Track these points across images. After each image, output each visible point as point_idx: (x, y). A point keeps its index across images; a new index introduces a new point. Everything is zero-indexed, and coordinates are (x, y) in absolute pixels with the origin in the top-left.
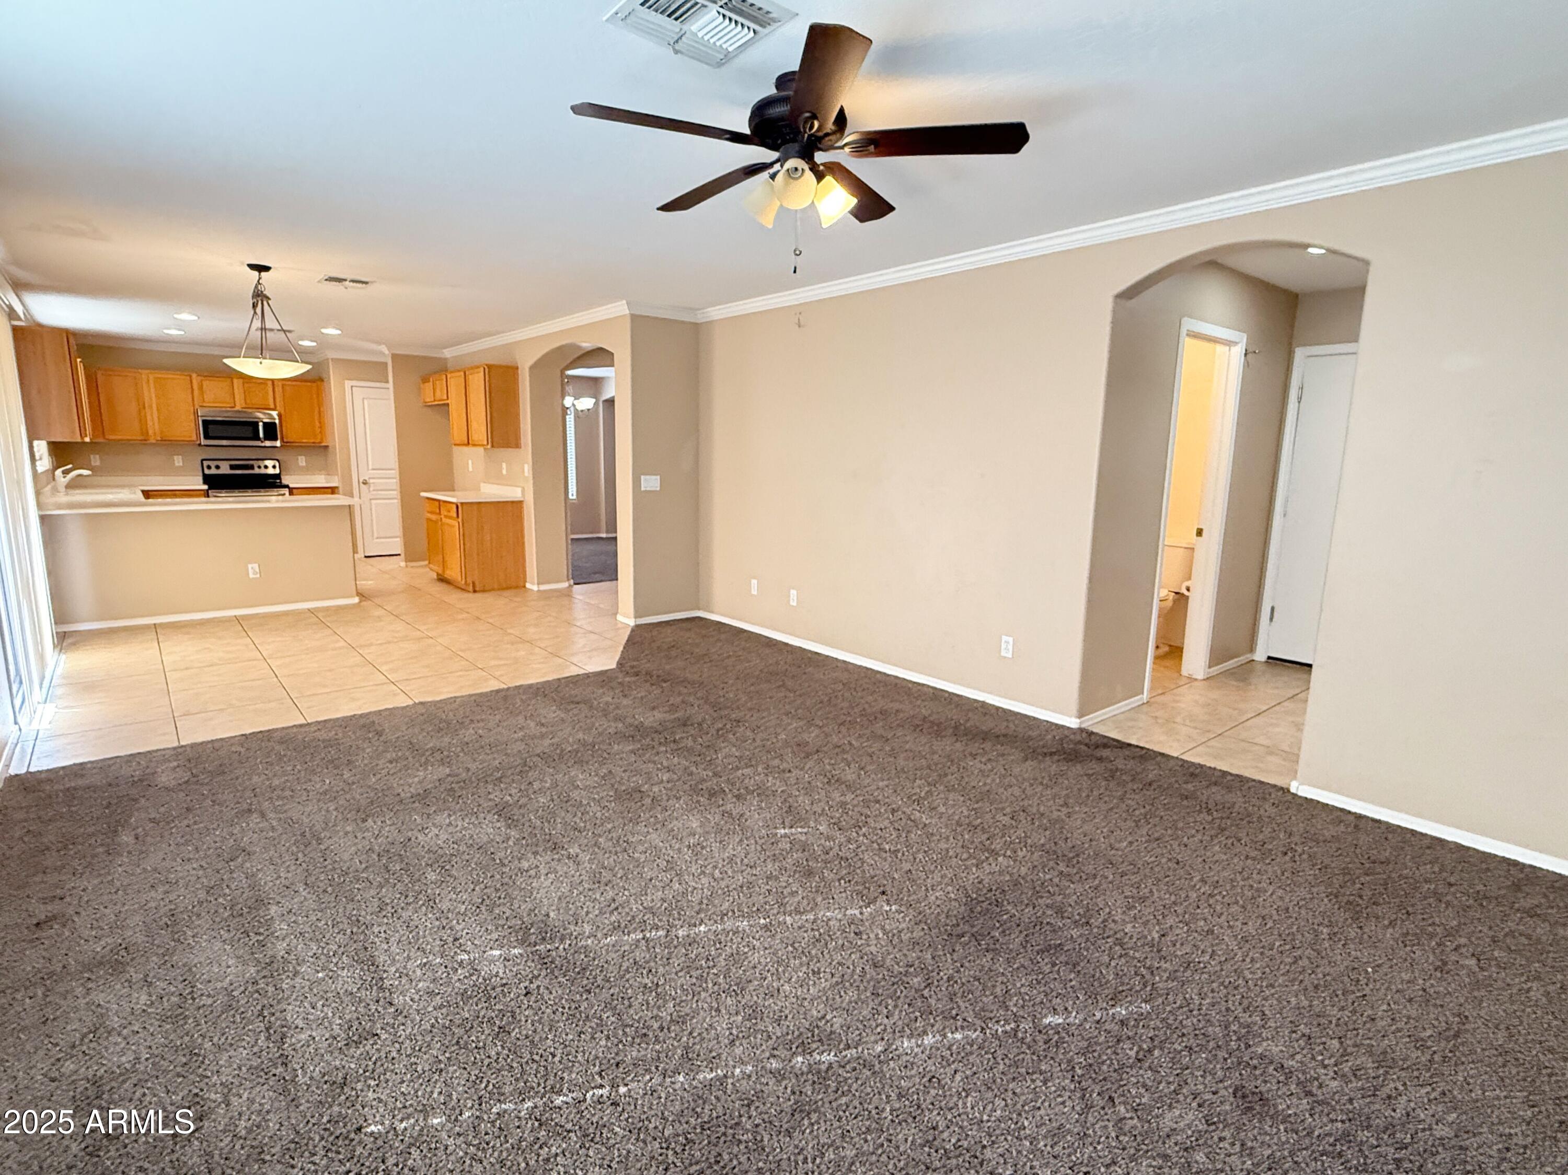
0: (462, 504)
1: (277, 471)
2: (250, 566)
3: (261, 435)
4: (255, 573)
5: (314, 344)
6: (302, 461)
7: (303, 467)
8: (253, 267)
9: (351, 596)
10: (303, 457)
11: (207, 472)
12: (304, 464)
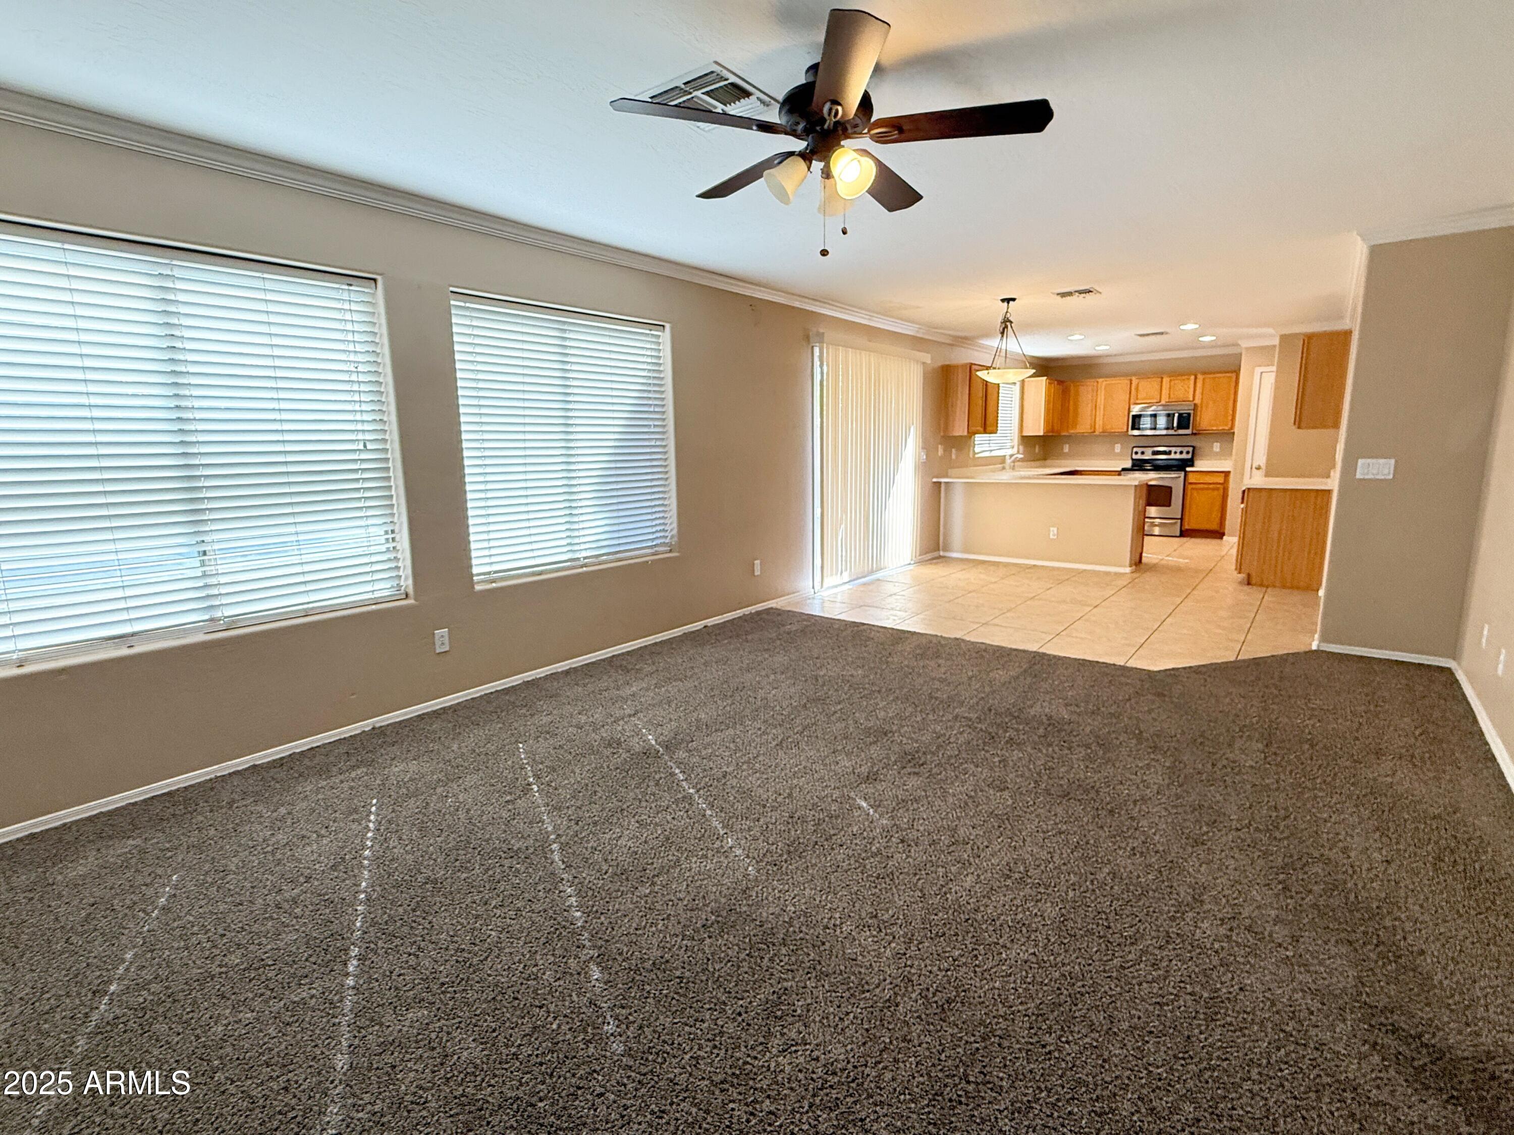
0: (1249, 489)
1: (1189, 456)
2: (1052, 529)
3: (1175, 425)
4: (1054, 535)
5: (1214, 338)
6: (1217, 447)
7: (1217, 453)
8: (1003, 300)
9: (1125, 566)
10: (1218, 444)
11: (1135, 457)
12: (1218, 450)
